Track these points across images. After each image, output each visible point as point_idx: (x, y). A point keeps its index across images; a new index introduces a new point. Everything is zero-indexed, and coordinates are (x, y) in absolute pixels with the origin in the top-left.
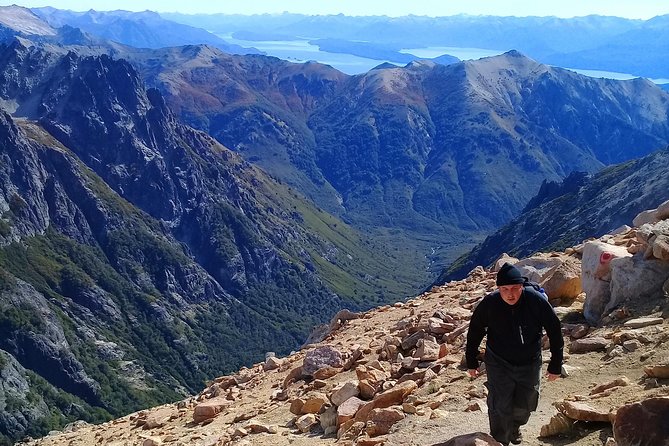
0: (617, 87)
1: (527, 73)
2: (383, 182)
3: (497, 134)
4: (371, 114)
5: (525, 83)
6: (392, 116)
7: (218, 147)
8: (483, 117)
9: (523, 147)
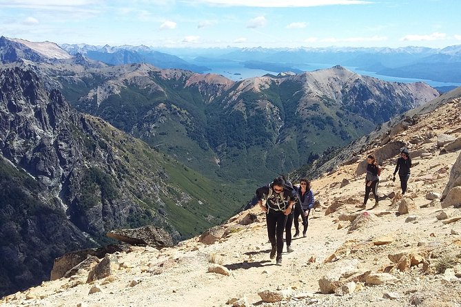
0: (405, 87)
1: (346, 79)
2: (247, 147)
3: (324, 118)
4: (244, 105)
5: (345, 86)
6: (257, 106)
7: (109, 128)
8: (315, 107)
9: (341, 126)
